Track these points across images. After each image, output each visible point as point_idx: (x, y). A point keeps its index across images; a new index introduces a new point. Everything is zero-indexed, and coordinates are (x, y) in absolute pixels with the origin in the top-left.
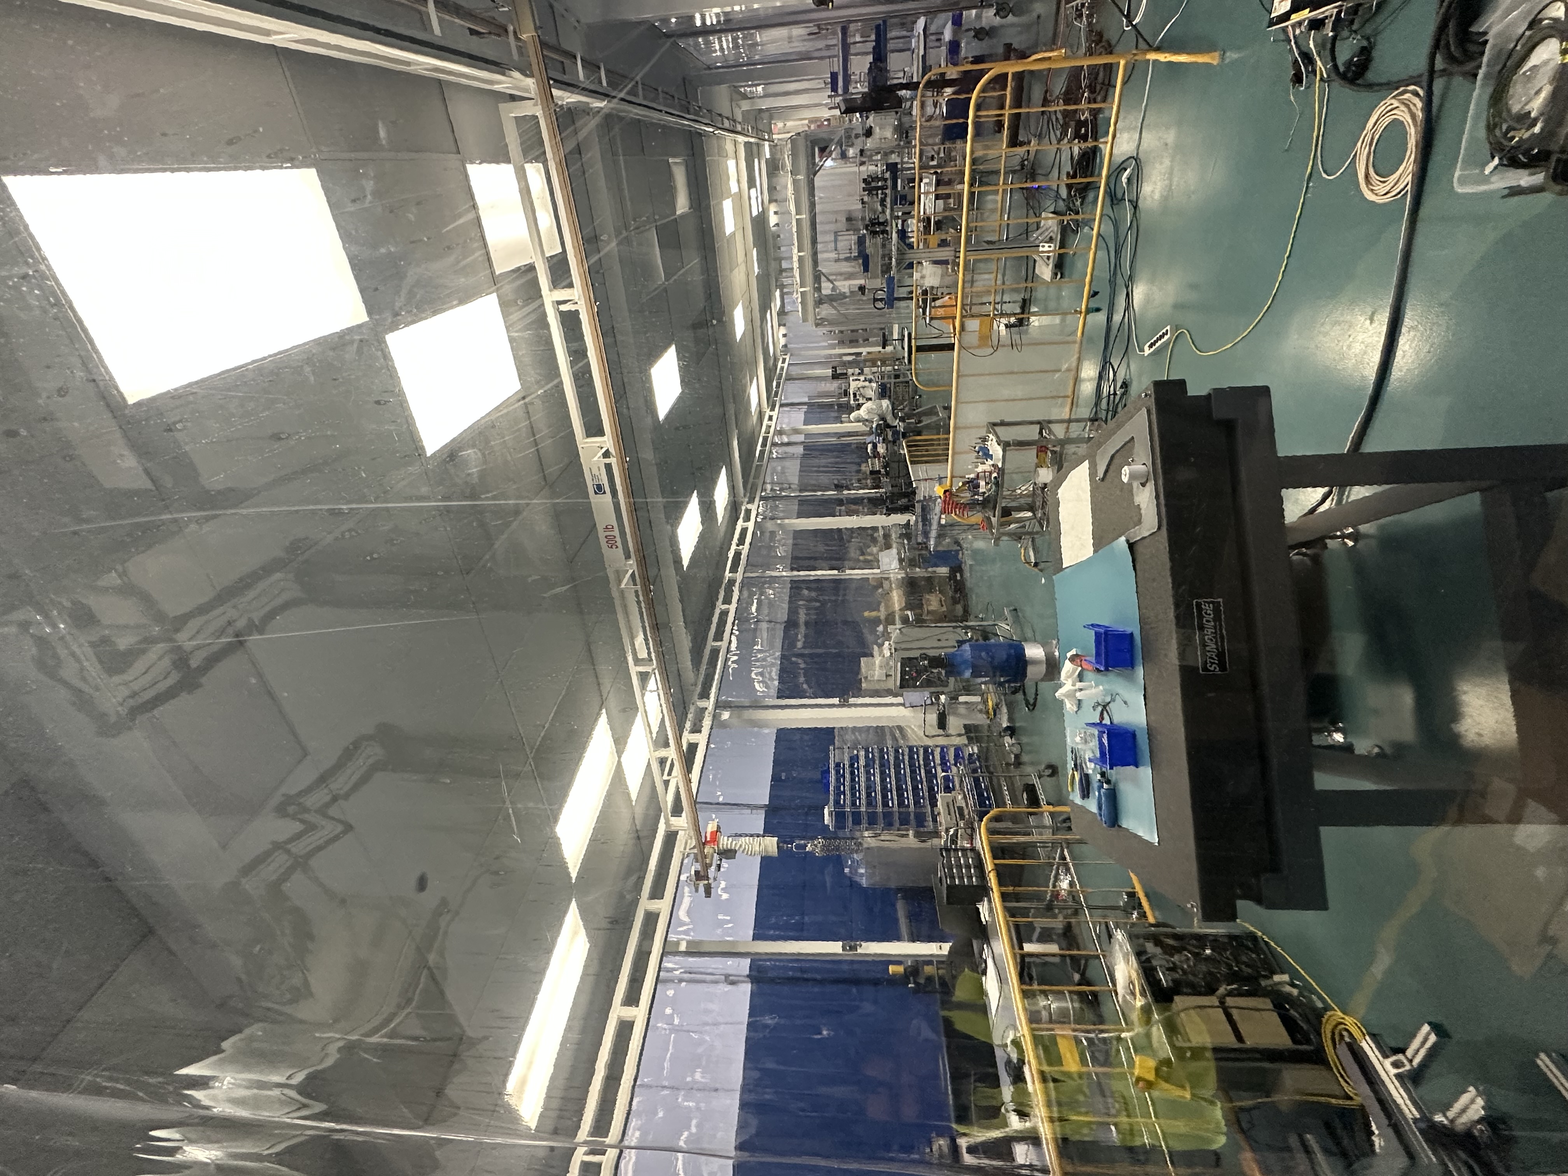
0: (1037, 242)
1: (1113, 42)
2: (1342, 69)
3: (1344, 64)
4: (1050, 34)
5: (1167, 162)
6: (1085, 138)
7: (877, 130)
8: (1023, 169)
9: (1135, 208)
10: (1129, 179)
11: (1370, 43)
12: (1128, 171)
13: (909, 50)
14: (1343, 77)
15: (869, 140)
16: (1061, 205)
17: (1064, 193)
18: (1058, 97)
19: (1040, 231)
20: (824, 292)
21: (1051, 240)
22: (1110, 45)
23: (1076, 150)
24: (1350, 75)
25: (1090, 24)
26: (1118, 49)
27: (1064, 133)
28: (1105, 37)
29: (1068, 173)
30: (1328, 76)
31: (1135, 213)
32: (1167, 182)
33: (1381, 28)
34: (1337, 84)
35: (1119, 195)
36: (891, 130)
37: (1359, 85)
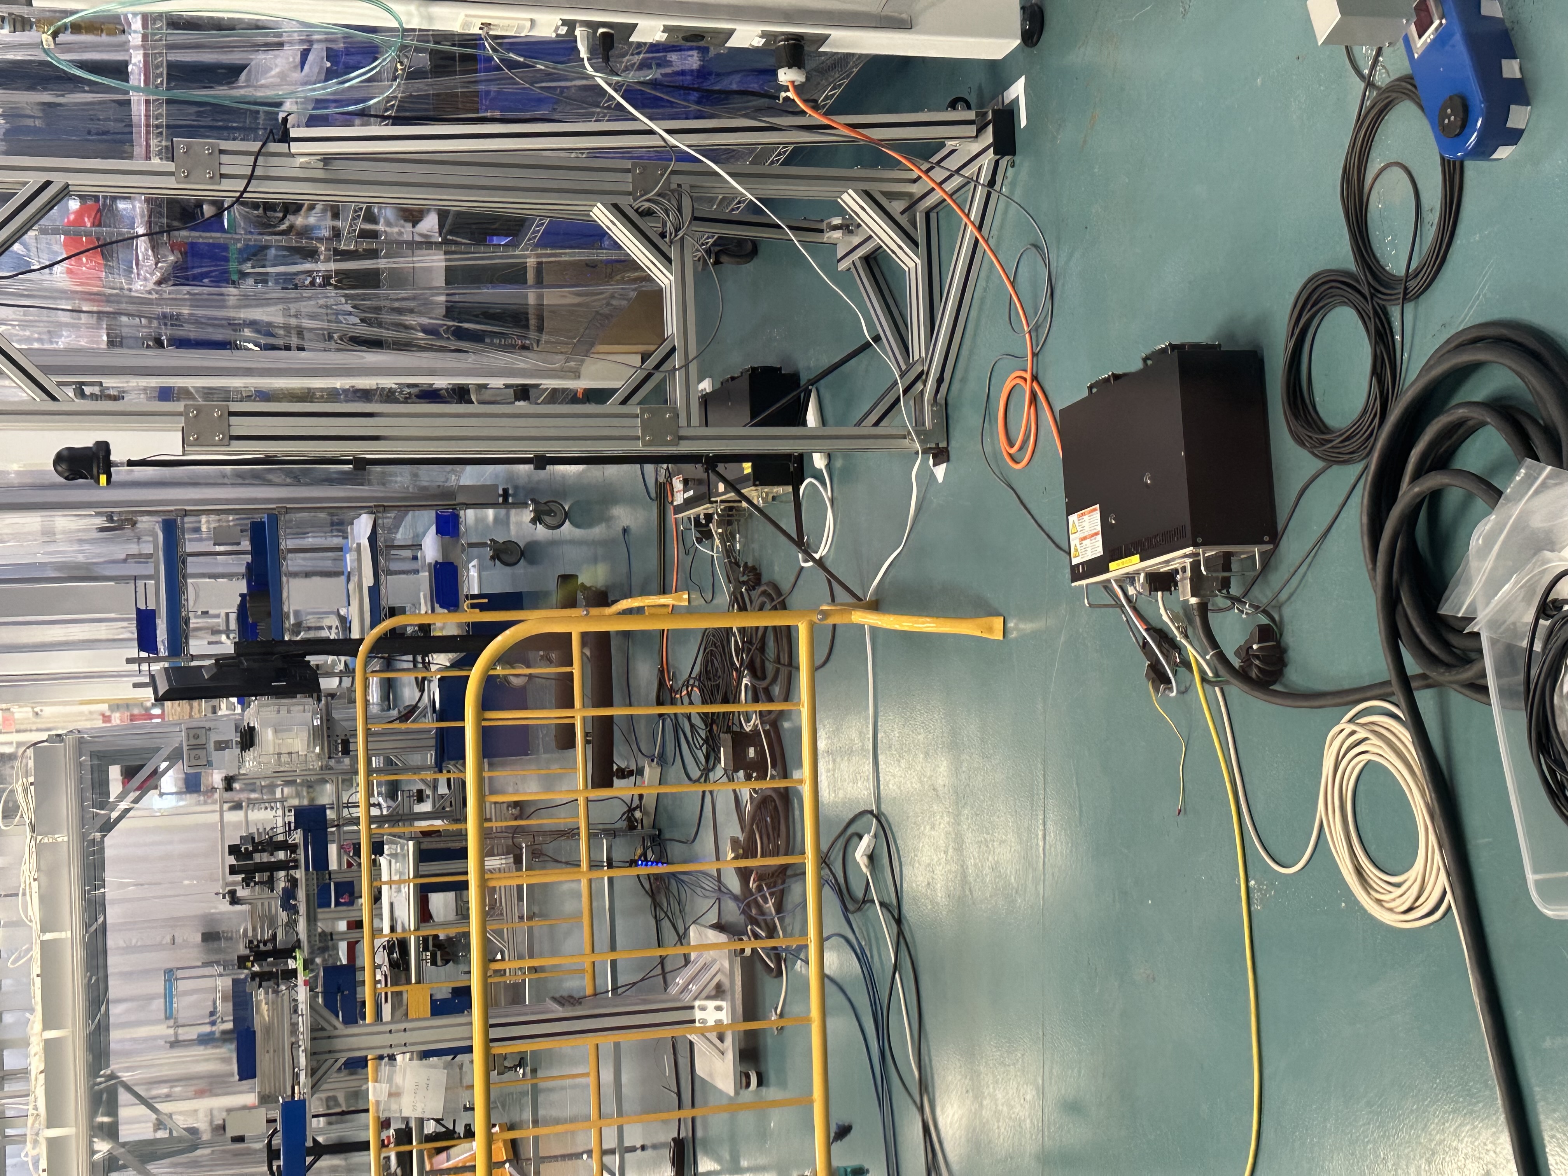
0: (687, 998)
1: (785, 587)
2: (1236, 663)
3: (1237, 653)
4: (653, 563)
5: (944, 823)
6: (757, 769)
7: (267, 737)
8: (632, 827)
9: (899, 921)
10: (871, 858)
11: (1272, 619)
12: (866, 839)
13: (337, 574)
14: (1242, 675)
15: (249, 755)
16: (733, 912)
17: (734, 884)
18: (686, 684)
19: (690, 971)
20: (127, 1134)
21: (719, 992)
22: (779, 593)
23: (745, 794)
24: (1254, 673)
25: (729, 552)
26: (795, 600)
27: (712, 755)
28: (765, 579)
29: (735, 842)
30: (1216, 675)
31: (900, 933)
32: (954, 867)
33: (1283, 596)
34: (1236, 689)
35: (860, 894)
36: (305, 735)
37: (1276, 693)
